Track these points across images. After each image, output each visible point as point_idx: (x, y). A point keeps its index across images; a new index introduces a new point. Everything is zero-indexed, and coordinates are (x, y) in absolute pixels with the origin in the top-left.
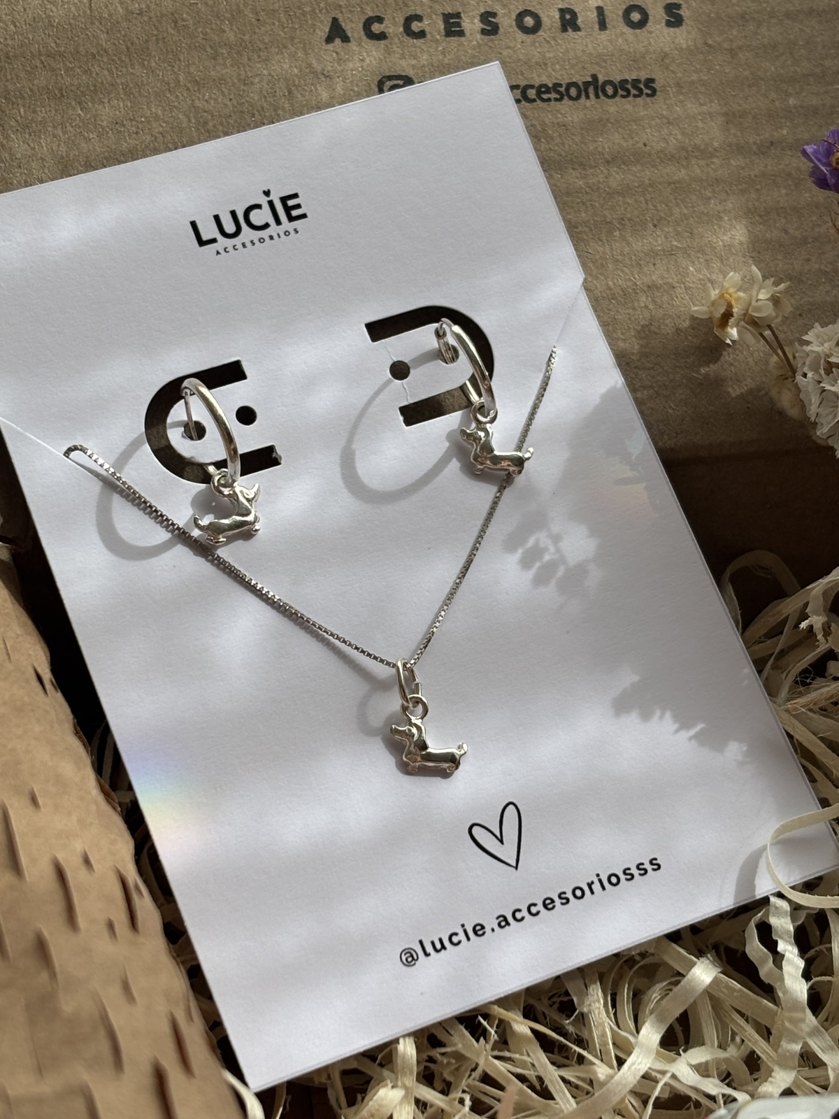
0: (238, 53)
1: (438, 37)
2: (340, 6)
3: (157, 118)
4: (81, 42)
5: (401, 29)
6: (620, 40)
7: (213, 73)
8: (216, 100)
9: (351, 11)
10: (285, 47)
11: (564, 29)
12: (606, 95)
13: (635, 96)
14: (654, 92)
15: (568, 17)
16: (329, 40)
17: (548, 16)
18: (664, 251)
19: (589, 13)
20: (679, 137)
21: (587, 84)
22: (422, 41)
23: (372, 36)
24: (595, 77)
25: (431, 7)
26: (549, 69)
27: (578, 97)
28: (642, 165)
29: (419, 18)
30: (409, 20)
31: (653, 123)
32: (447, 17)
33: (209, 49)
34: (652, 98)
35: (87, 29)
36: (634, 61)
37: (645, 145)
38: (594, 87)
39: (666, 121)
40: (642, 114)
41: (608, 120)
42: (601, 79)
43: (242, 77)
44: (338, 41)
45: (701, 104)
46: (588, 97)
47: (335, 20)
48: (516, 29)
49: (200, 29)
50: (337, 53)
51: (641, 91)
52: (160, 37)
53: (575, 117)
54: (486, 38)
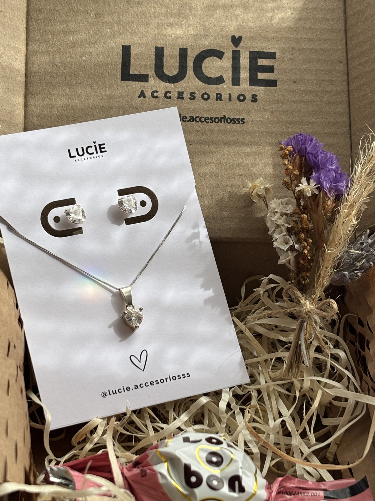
0: (110, 98)
1: (175, 99)
2: (145, 86)
3: (81, 117)
4: (60, 91)
5: (163, 95)
6: (235, 105)
7: (101, 104)
8: (100, 113)
9: (148, 88)
10: (125, 98)
11: (217, 100)
12: (227, 122)
13: (237, 123)
14: (244, 123)
15: (219, 96)
16: (139, 97)
17: (212, 95)
18: (238, 174)
19: (226, 95)
20: (250, 138)
21: (222, 118)
22: (170, 100)
23: (153, 97)
24: (225, 116)
25: (174, 89)
26: (210, 112)
27: (218, 122)
28: (236, 146)
29: (170, 92)
30: (166, 93)
31: (242, 133)
32: (179, 93)
33: (100, 97)
34: (243, 125)
35: (63, 87)
36: (239, 112)
37: (238, 140)
38: (224, 119)
39: (246, 132)
40: (238, 129)
41: (227, 130)
42: (227, 117)
43: (110, 106)
44: (142, 97)
45: (259, 128)
46: (221, 122)
47: (142, 91)
48: (201, 98)
49: (99, 90)
50: (141, 101)
51: (239, 122)
52: (86, 91)
53: (216, 128)
54: (191, 101)
